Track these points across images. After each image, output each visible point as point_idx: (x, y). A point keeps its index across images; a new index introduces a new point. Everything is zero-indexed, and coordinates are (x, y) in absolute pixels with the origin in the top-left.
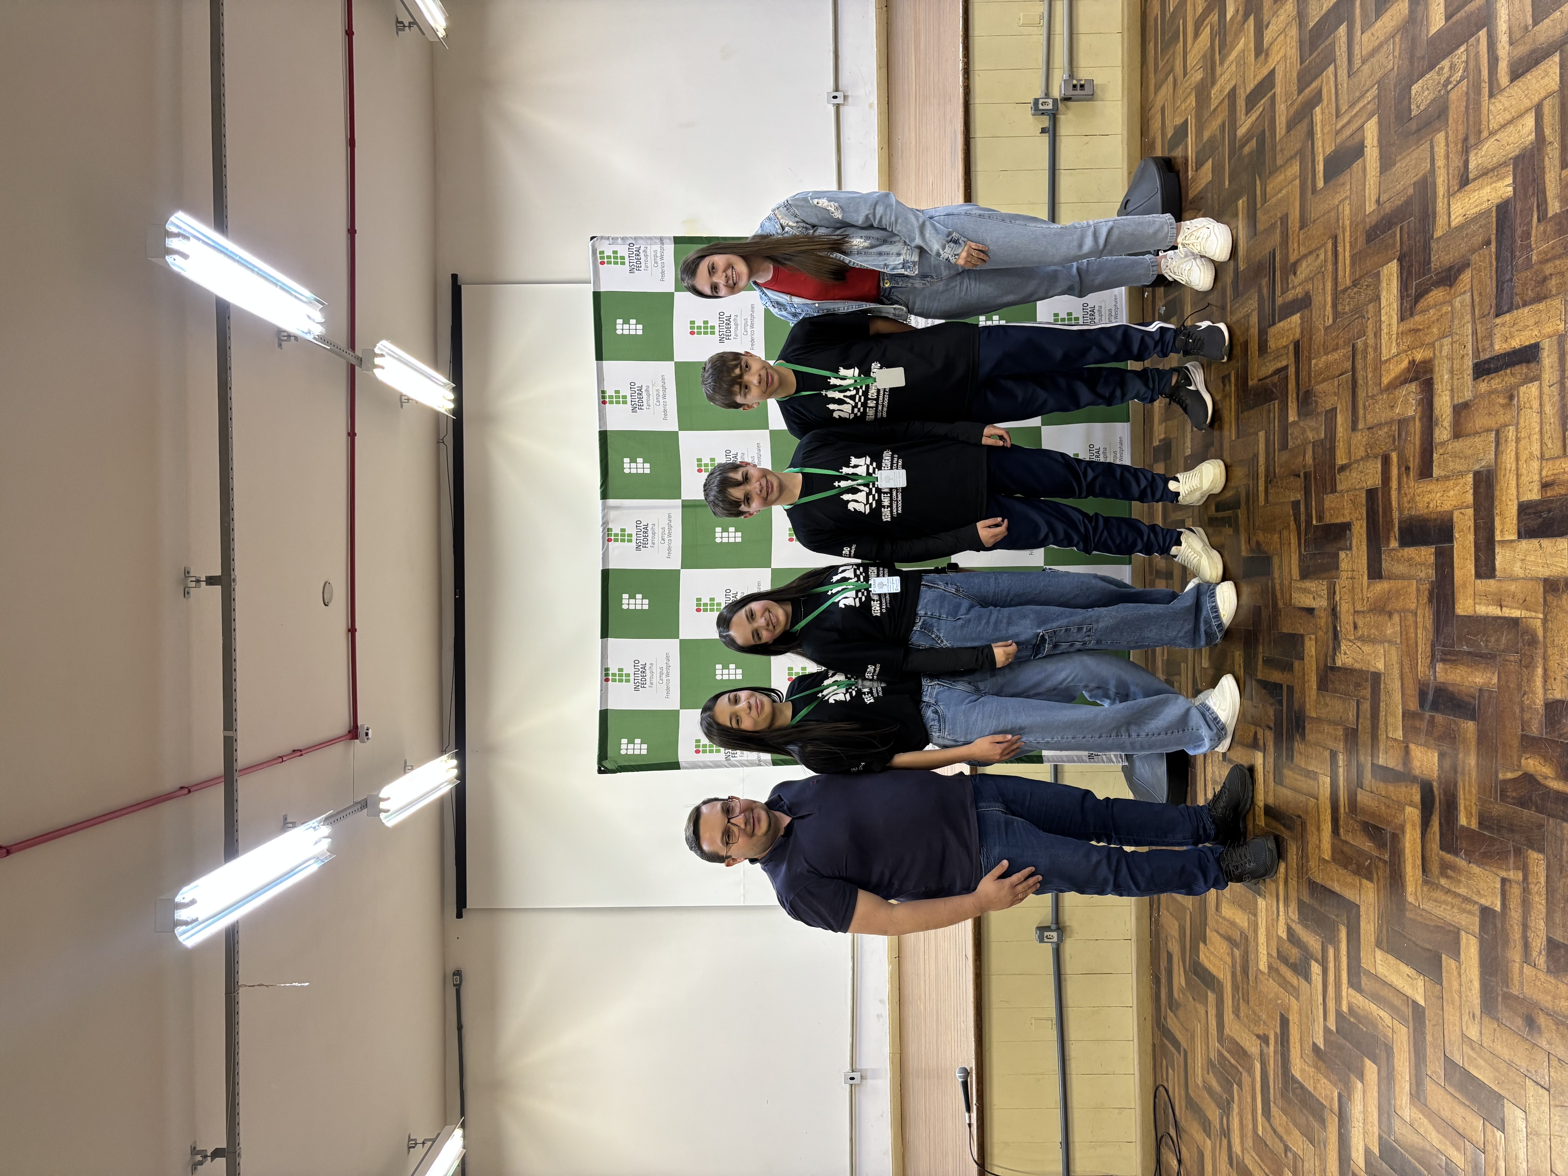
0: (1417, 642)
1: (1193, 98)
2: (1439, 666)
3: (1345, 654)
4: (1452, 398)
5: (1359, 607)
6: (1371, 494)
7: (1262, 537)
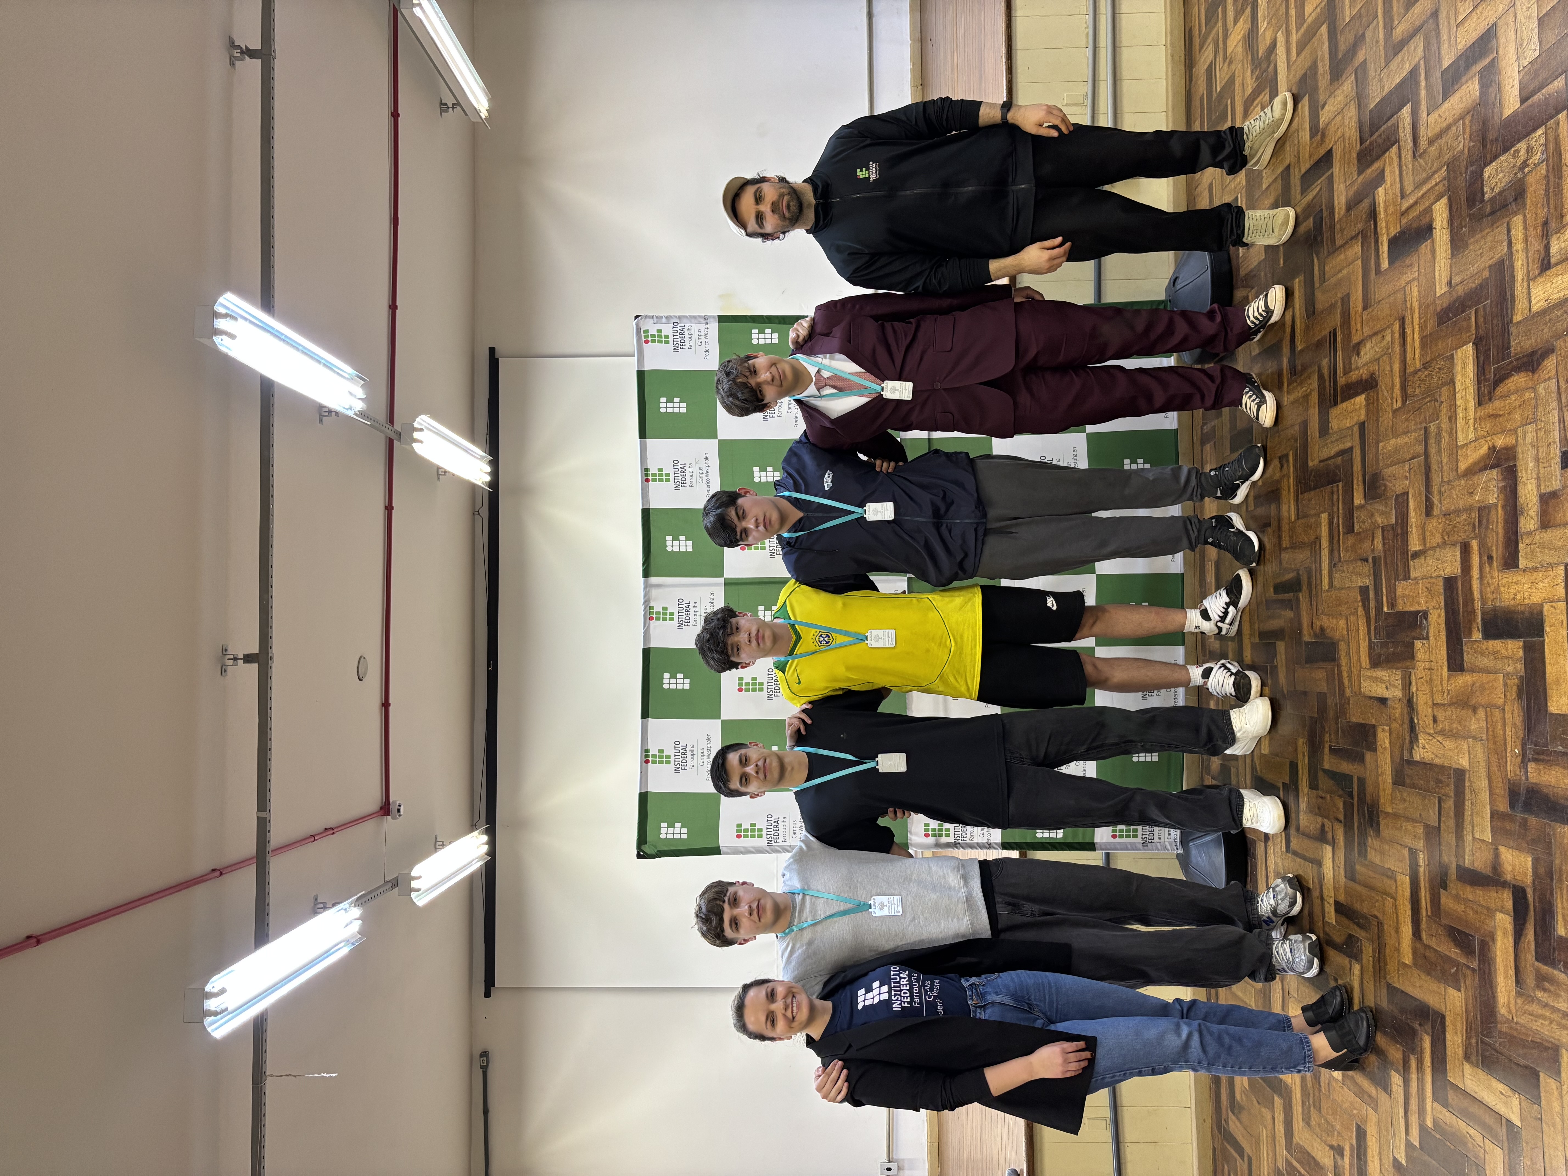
0: (1505, 740)
2: (1531, 766)
3: (1424, 748)
4: (1539, 486)
5: (1438, 699)
6: (1450, 582)
7: (1326, 622)
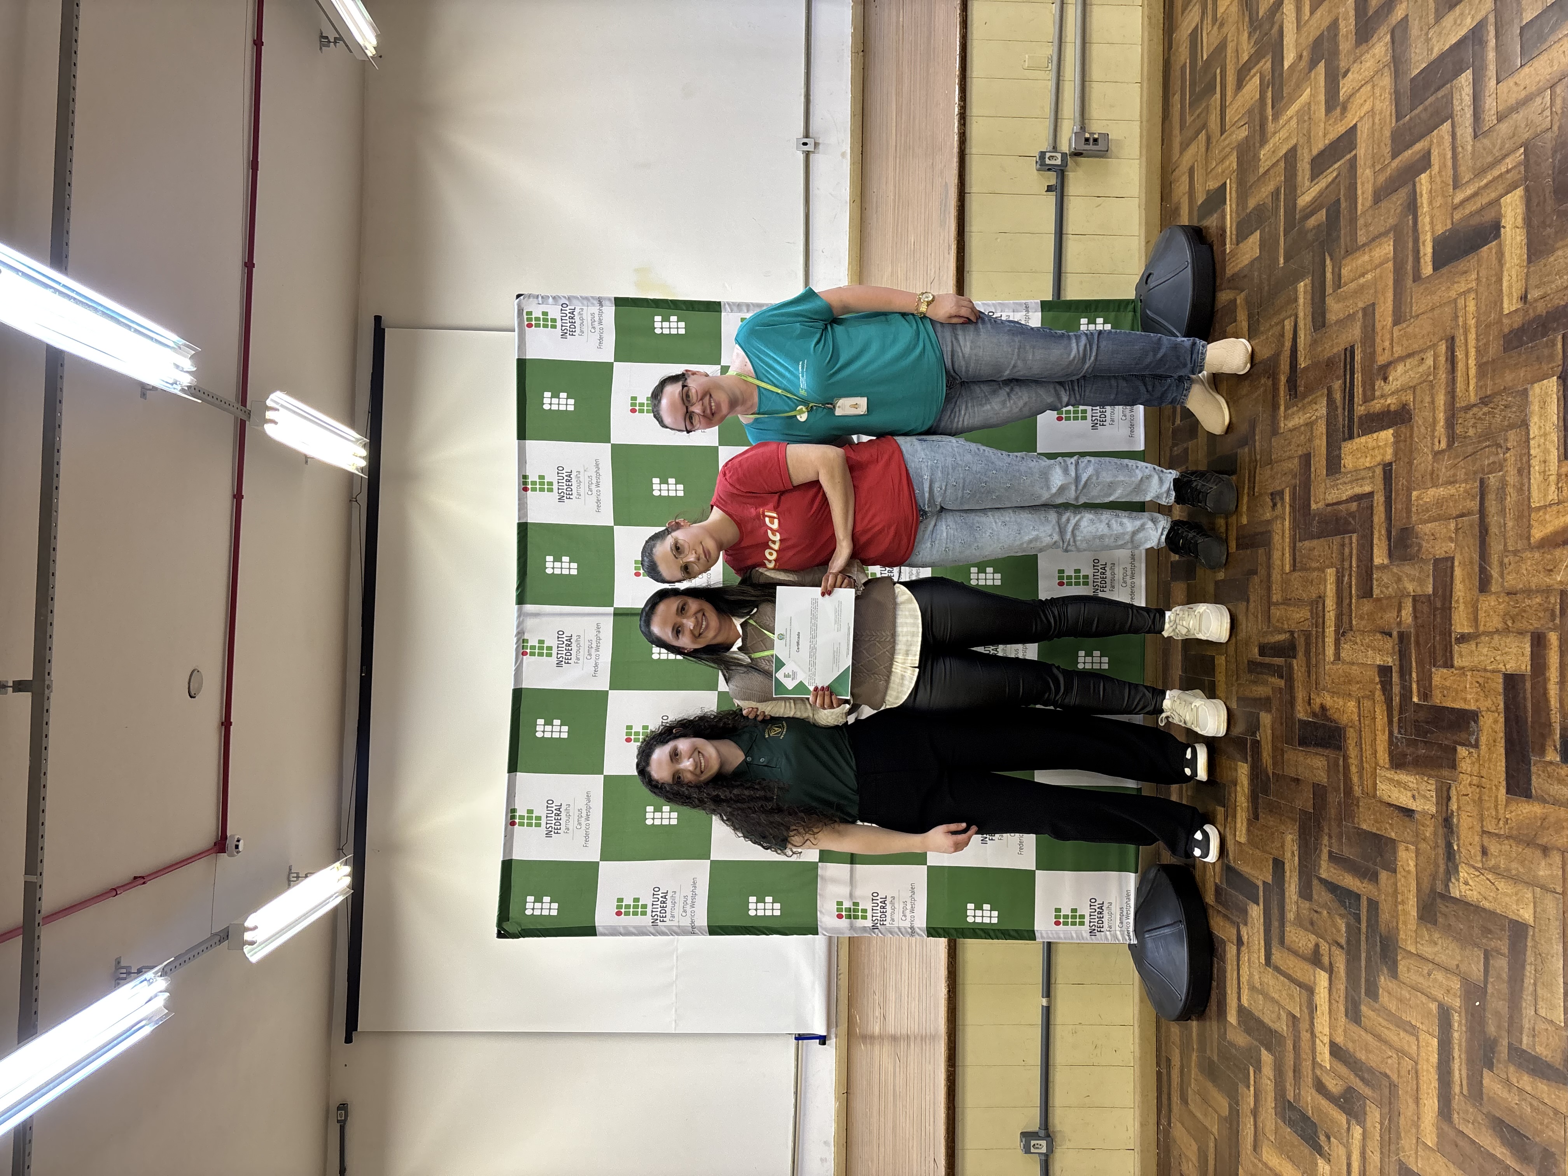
1: (1234, 158)
3: (1466, 883)
5: (1491, 827)
6: (1512, 681)
7: (1328, 700)
